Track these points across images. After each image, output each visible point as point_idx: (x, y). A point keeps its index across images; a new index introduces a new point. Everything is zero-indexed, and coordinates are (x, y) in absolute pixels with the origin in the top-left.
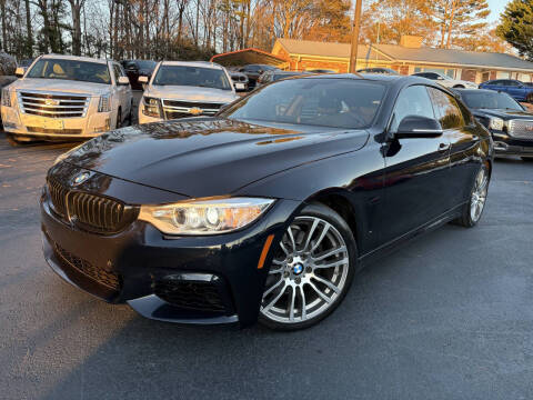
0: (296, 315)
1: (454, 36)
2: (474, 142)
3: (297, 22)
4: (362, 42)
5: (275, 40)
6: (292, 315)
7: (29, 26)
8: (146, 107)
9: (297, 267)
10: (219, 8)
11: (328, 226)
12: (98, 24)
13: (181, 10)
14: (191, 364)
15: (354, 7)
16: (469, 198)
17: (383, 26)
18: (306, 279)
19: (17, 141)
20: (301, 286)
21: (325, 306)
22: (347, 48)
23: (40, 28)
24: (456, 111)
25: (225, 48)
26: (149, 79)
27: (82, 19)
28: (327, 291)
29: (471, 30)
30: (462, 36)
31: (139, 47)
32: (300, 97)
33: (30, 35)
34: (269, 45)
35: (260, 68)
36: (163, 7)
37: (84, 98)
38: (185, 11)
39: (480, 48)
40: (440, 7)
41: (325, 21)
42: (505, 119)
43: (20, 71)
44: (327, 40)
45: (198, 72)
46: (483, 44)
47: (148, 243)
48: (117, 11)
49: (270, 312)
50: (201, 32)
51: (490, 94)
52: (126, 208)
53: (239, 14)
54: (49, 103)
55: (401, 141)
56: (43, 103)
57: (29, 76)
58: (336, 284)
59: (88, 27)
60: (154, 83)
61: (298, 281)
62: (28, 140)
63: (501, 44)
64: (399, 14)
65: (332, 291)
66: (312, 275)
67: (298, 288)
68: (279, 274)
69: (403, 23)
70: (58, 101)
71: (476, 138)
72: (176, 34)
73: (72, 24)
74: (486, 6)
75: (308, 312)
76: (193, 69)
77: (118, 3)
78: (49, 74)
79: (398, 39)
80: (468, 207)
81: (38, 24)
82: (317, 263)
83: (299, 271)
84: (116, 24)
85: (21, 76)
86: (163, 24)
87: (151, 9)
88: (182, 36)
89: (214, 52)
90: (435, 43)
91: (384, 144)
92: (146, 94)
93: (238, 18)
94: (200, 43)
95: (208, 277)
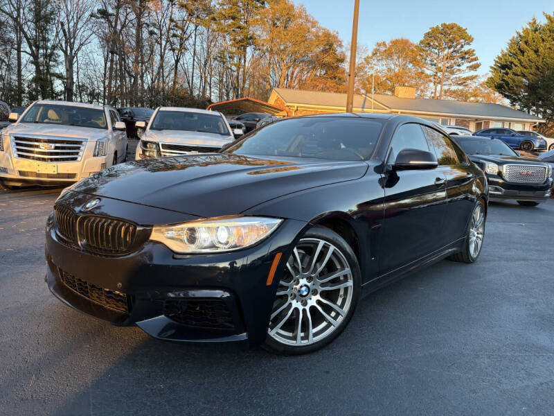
0: (303, 338)
1: (446, 88)
2: (469, 178)
3: (293, 73)
4: (358, 92)
5: (271, 89)
6: (299, 338)
7: (19, 75)
8: (144, 151)
9: (304, 289)
10: (215, 59)
11: (332, 248)
12: (91, 73)
13: (177, 61)
14: (200, 384)
15: (348, 59)
16: (467, 234)
17: (377, 77)
18: (313, 301)
19: (7, 187)
20: (307, 308)
21: (331, 329)
22: (343, 98)
23: (31, 77)
24: (453, 154)
25: (221, 97)
26: (147, 124)
27: (75, 69)
28: (333, 314)
29: (463, 82)
30: (454, 88)
31: (133, 96)
32: (300, 137)
33: (20, 84)
34: (266, 95)
35: (257, 116)
36: (159, 57)
37: (80, 143)
38: (181, 62)
39: (472, 99)
40: (431, 61)
41: (320, 72)
42: (500, 164)
43: (13, 116)
44: (323, 90)
45: (196, 118)
46: (475, 96)
47: (157, 261)
48: (112, 61)
49: (277, 334)
50: (197, 81)
51: (484, 141)
52: (138, 229)
53: (235, 65)
54: (44, 147)
55: (399, 173)
56: (37, 147)
57: (22, 121)
58: (342, 306)
59: (81, 76)
60: (152, 128)
61: (305, 304)
62: (19, 184)
63: (492, 96)
64: (393, 66)
65: (338, 314)
66: (318, 297)
67: (304, 311)
68: (286, 296)
69: (397, 75)
70: (53, 145)
71: (471, 175)
72: (171, 84)
73: (65, 74)
74: (476, 59)
75: (315, 335)
76: (191, 115)
77: (113, 53)
78: (44, 119)
79: (392, 90)
80: (467, 243)
81: (29, 73)
82: (323, 285)
83: (305, 293)
84: (111, 73)
85: (14, 121)
86: (158, 73)
87: (146, 60)
88: (177, 86)
89: (210, 101)
90: (428, 94)
91: (383, 176)
92: (144, 138)
93: (234, 68)
94: (196, 93)
95: (219, 293)
